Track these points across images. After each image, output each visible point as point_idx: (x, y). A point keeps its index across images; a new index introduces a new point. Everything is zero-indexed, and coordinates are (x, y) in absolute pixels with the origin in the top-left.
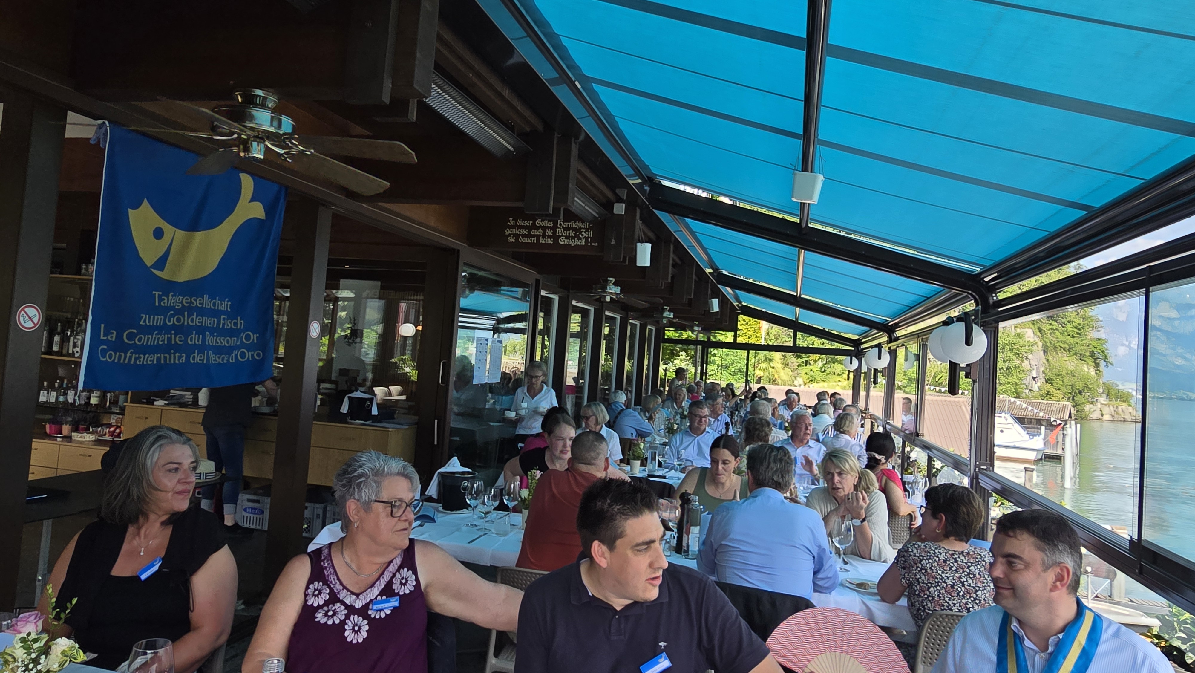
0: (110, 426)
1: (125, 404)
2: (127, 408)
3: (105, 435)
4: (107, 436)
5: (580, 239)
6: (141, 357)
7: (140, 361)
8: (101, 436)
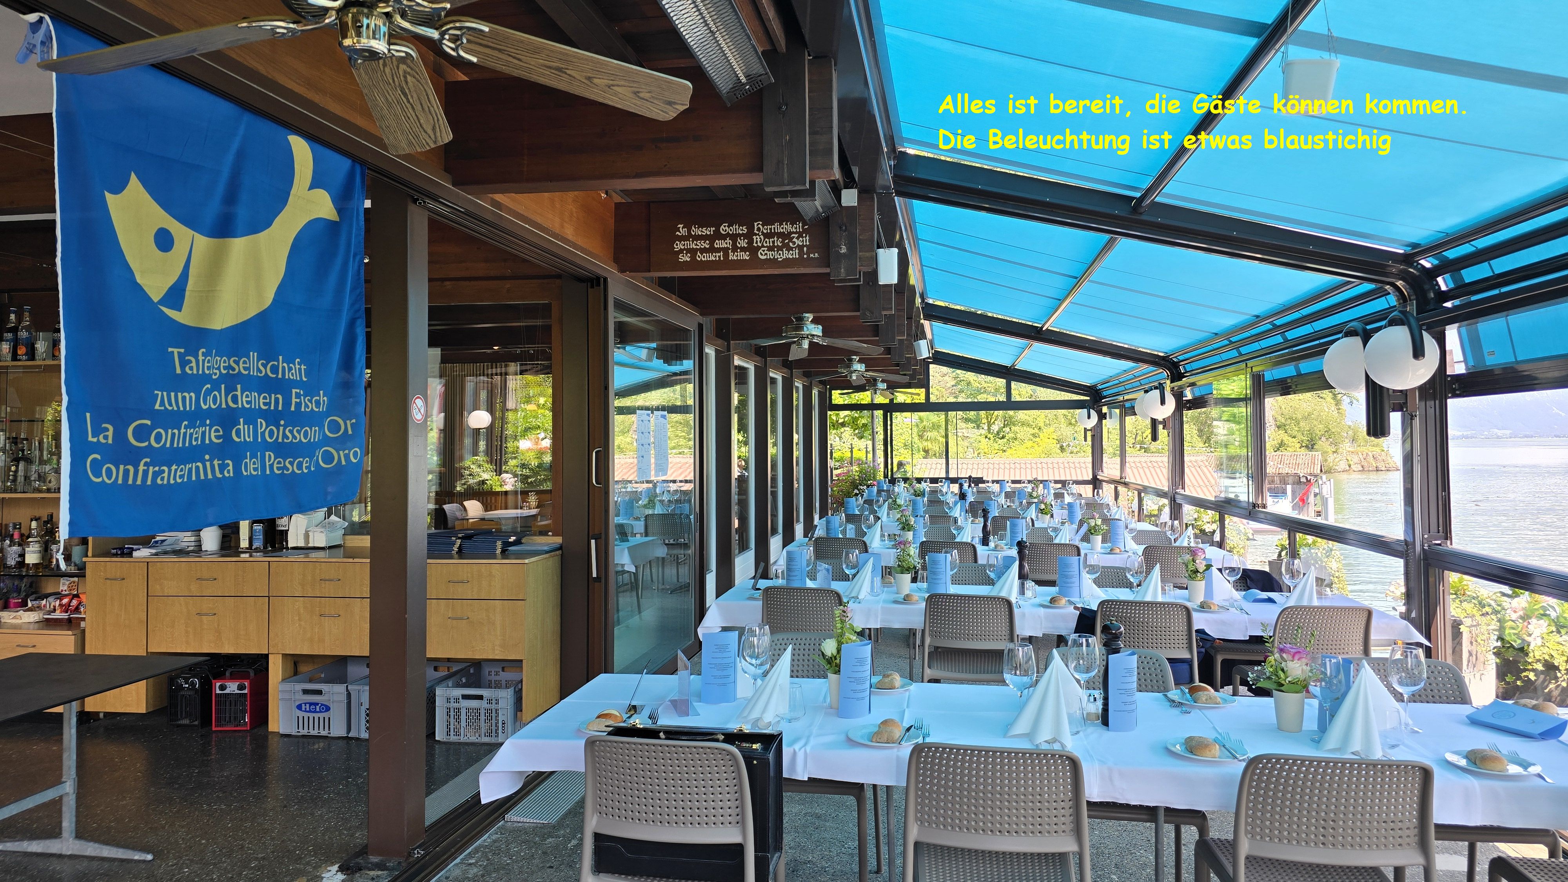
0: (59, 596)
1: (84, 559)
2: (88, 566)
3: (54, 610)
4: (58, 612)
5: (791, 249)
6: (163, 471)
7: (162, 479)
8: (49, 613)
